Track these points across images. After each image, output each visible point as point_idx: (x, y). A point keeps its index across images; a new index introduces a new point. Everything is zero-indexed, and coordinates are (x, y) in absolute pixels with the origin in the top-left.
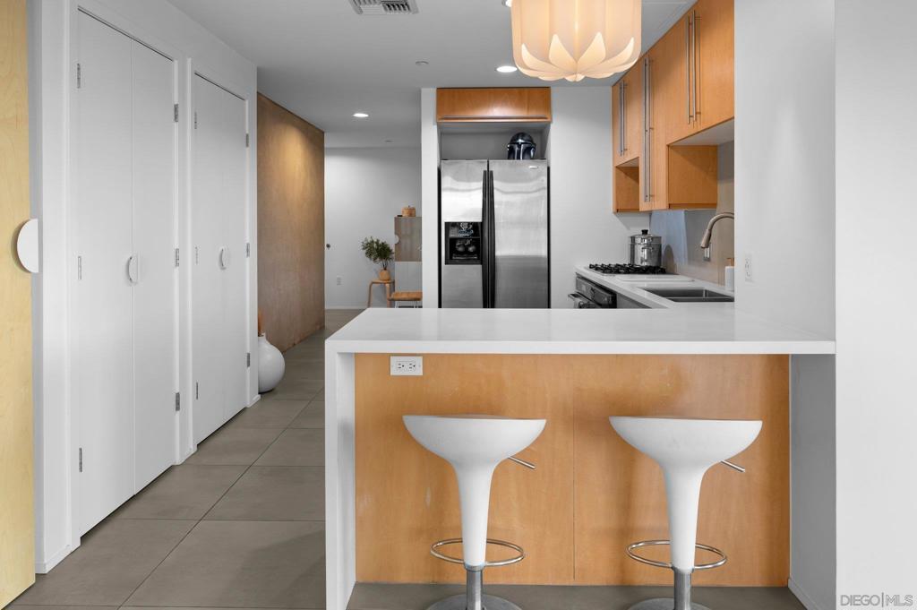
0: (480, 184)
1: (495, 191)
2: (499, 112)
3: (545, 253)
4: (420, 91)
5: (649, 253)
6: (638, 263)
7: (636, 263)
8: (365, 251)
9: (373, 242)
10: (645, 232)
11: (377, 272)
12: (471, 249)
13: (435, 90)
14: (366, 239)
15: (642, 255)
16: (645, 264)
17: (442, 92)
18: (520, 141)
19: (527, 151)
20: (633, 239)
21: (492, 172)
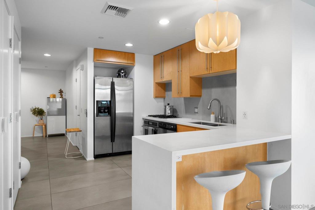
0: (110, 87)
1: (115, 90)
2: (112, 60)
3: (132, 112)
4: (87, 48)
5: (171, 111)
6: (167, 114)
7: (166, 114)
8: (32, 112)
9: (36, 108)
10: (168, 104)
11: (37, 121)
12: (106, 111)
13: (93, 49)
14: (32, 107)
15: (168, 112)
16: (169, 115)
17: (96, 50)
18: (122, 71)
19: (125, 75)
20: (165, 107)
21: (114, 82)
